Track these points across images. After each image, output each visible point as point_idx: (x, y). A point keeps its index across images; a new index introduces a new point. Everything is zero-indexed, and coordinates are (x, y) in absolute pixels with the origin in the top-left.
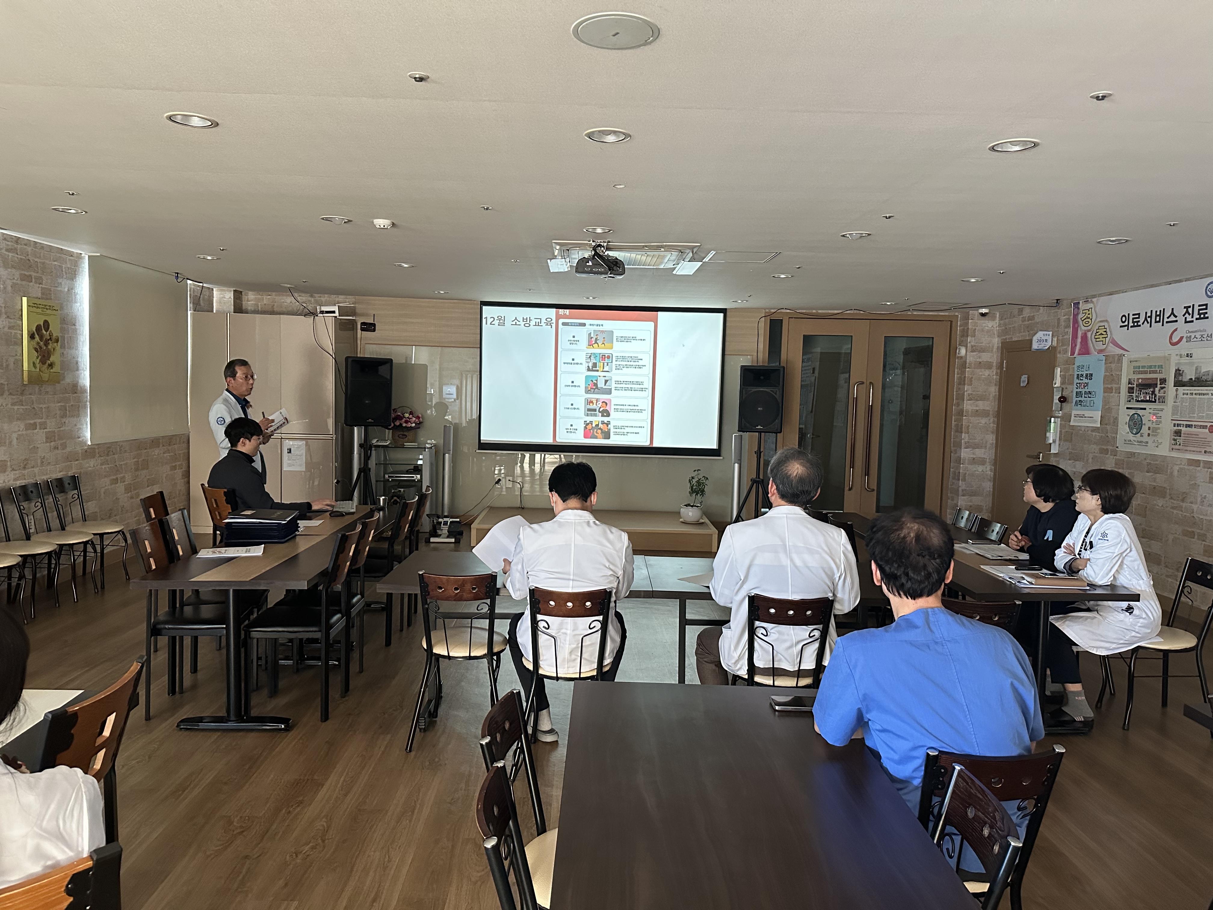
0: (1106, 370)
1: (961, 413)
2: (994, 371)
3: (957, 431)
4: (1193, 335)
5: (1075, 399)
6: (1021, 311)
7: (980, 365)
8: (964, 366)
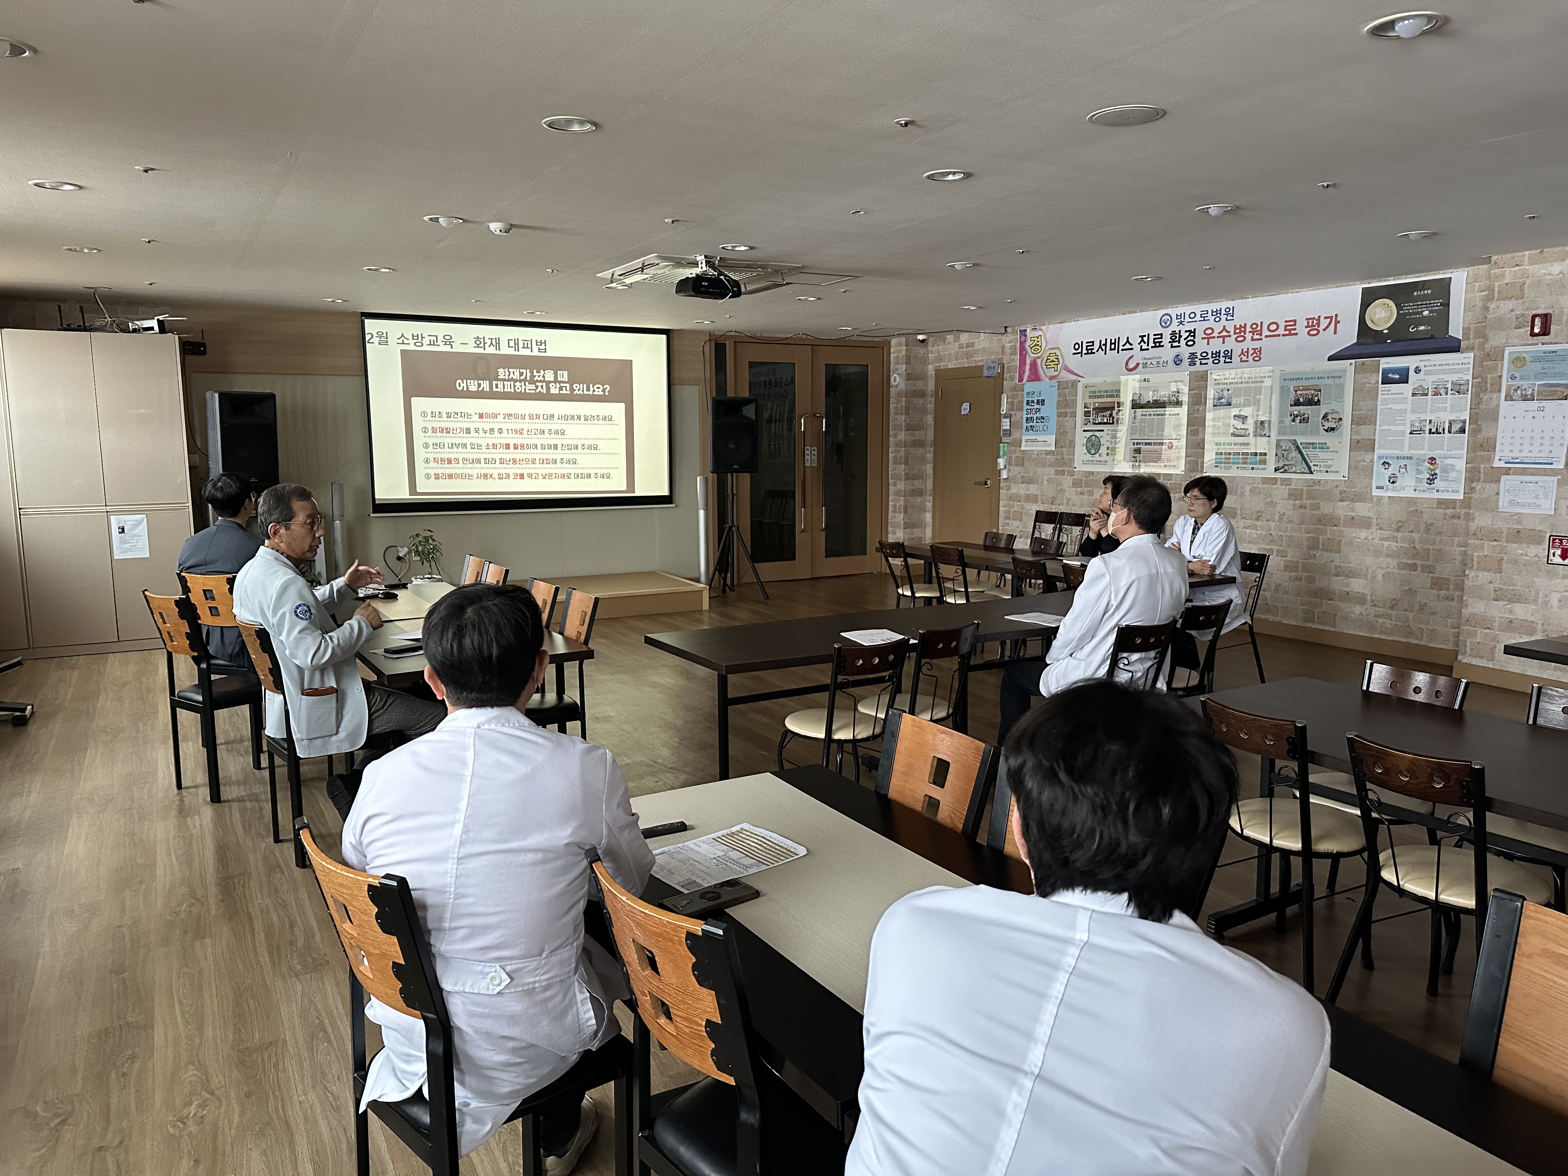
0: (1059, 395)
1: (899, 444)
3: (895, 463)
4: (1148, 362)
5: (1025, 425)
7: (915, 393)
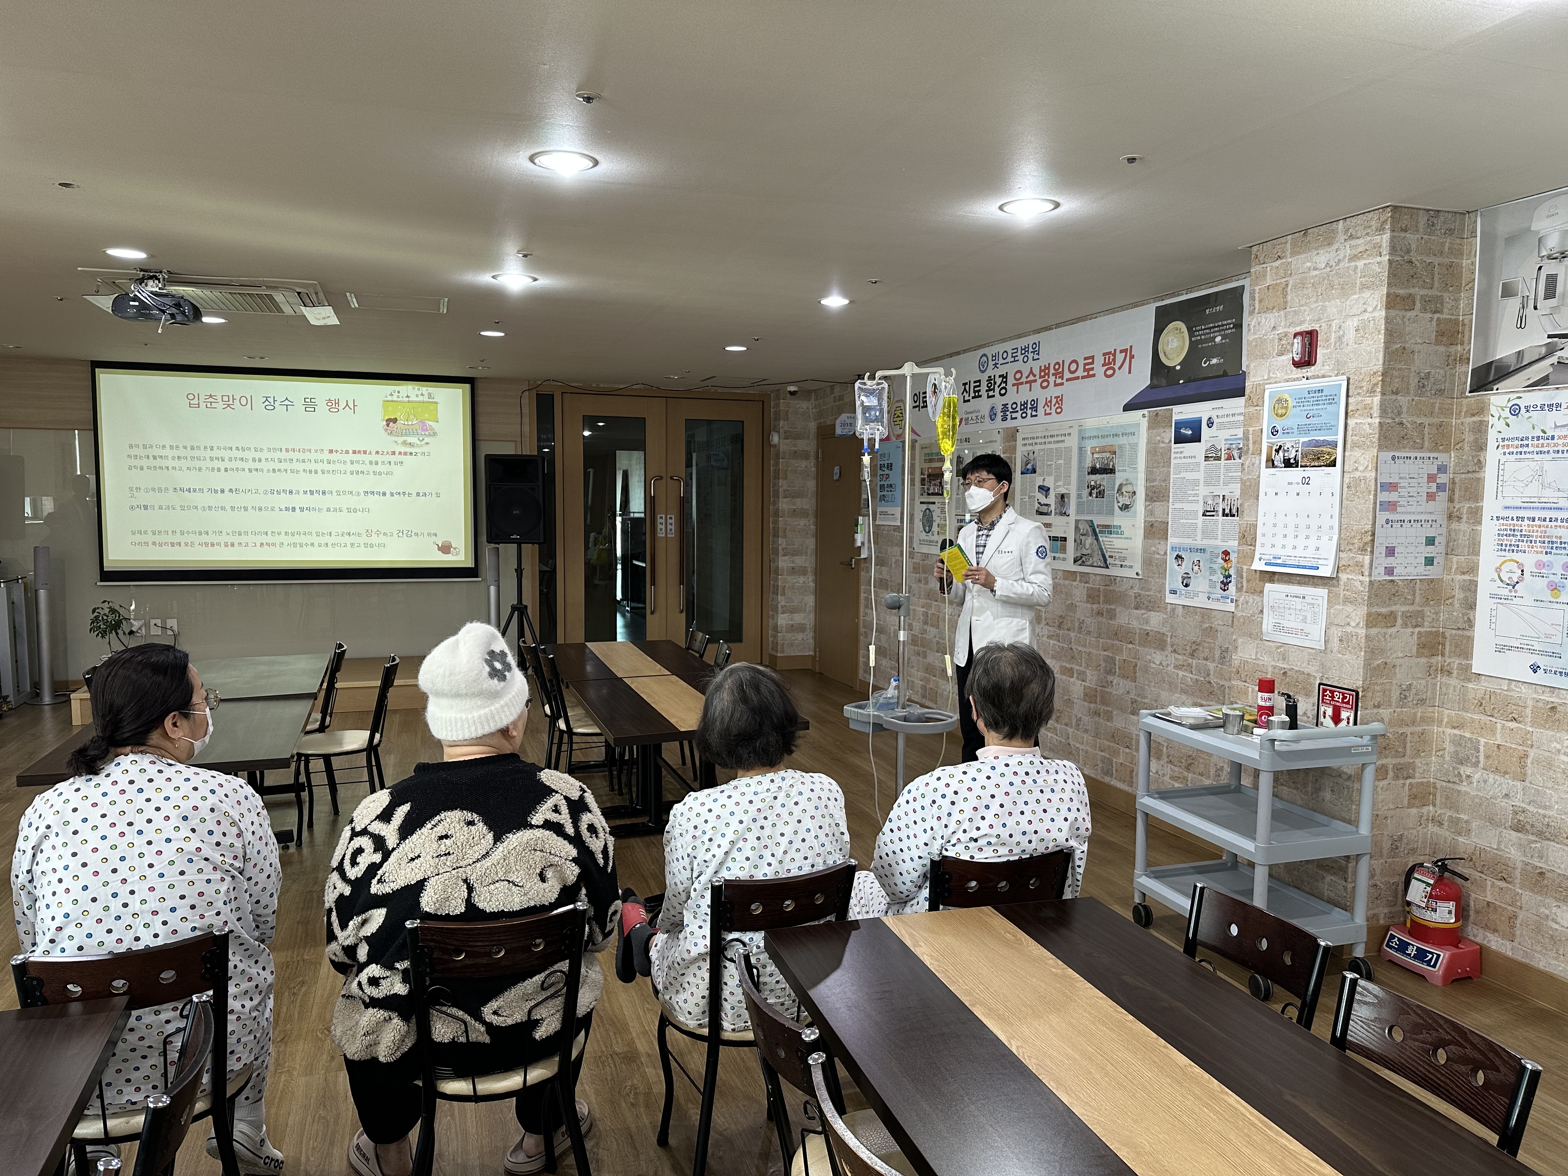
1: (777, 514)
2: (812, 461)
3: (774, 536)
4: (970, 416)
5: (879, 494)
6: (832, 387)
7: (795, 455)
8: (777, 456)
